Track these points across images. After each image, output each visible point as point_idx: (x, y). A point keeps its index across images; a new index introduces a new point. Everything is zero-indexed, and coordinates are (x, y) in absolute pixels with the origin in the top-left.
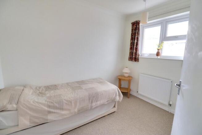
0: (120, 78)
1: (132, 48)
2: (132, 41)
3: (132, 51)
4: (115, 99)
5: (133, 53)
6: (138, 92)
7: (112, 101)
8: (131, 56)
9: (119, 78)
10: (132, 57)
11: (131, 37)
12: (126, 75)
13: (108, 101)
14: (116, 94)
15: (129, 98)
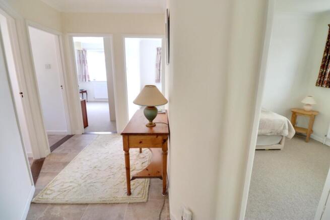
0: (295, 111)
1: (326, 66)
2: (326, 55)
3: (325, 71)
4: (282, 132)
5: (325, 74)
6: (326, 136)
7: (277, 134)
8: (321, 78)
9: (292, 111)
10: (322, 80)
11: (326, 47)
12: (308, 108)
13: (271, 132)
14: (285, 127)
15: (307, 142)
